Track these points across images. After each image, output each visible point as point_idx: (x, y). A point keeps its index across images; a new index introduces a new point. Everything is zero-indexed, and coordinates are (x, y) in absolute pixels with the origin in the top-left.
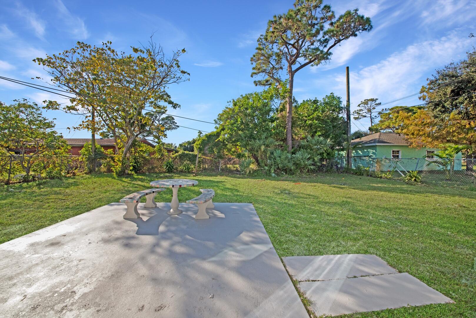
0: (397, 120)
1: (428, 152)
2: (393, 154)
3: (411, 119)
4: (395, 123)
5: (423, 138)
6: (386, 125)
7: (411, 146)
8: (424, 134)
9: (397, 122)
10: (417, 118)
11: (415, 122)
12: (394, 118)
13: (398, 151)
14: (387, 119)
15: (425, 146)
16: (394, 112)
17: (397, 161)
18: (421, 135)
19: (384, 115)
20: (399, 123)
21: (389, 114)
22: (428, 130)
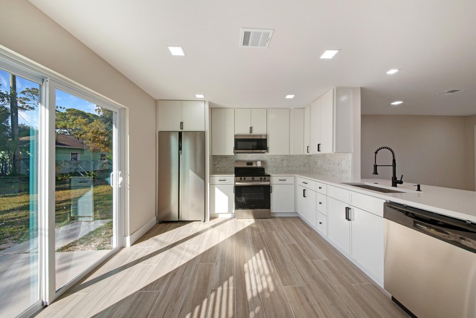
0: (75, 122)
1: (101, 155)
2: (72, 156)
3: (88, 127)
4: (72, 125)
5: (98, 144)
6: (62, 125)
7: (89, 150)
8: (99, 141)
9: (74, 124)
10: (93, 127)
11: (92, 130)
12: (71, 120)
13: (77, 154)
14: (63, 118)
15: (100, 151)
16: (71, 114)
17: (78, 163)
18: (96, 141)
19: (60, 114)
20: (76, 126)
21: (65, 114)
22: (101, 138)
